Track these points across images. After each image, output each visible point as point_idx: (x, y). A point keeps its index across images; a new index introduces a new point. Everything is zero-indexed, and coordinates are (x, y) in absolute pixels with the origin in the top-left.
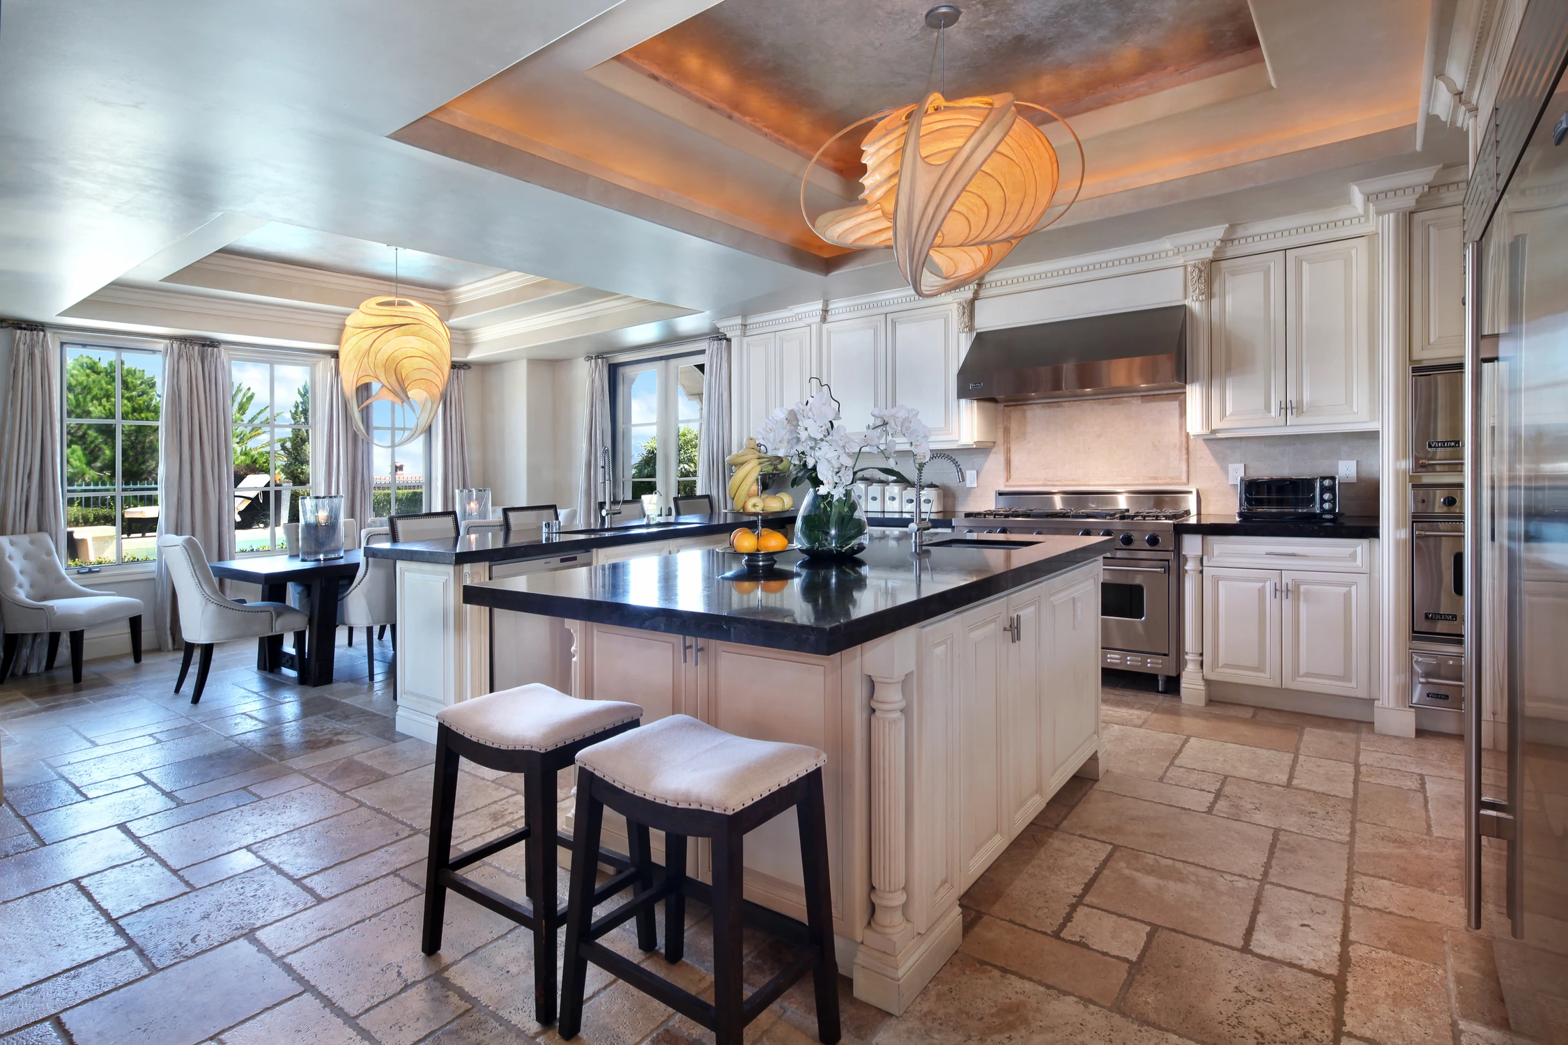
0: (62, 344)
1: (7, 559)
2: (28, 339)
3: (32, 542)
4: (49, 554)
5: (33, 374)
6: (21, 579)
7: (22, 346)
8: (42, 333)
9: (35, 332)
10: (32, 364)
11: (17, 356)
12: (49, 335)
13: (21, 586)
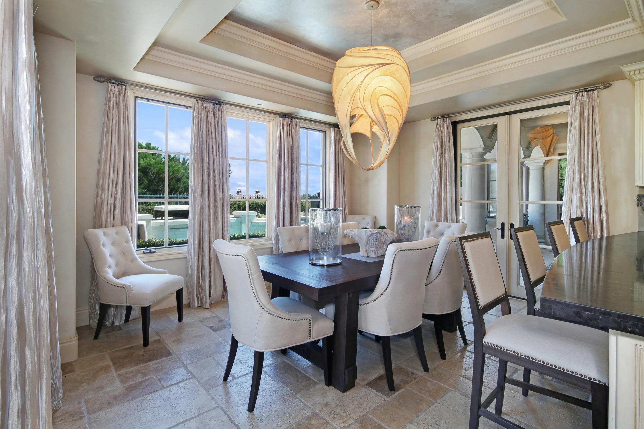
0: (136, 97)
1: (101, 247)
2: (116, 90)
3: (117, 233)
4: (127, 242)
5: (119, 115)
6: (110, 261)
7: (112, 95)
8: (124, 87)
9: (120, 86)
10: (118, 109)
11: (110, 102)
12: (128, 89)
13: (110, 267)
